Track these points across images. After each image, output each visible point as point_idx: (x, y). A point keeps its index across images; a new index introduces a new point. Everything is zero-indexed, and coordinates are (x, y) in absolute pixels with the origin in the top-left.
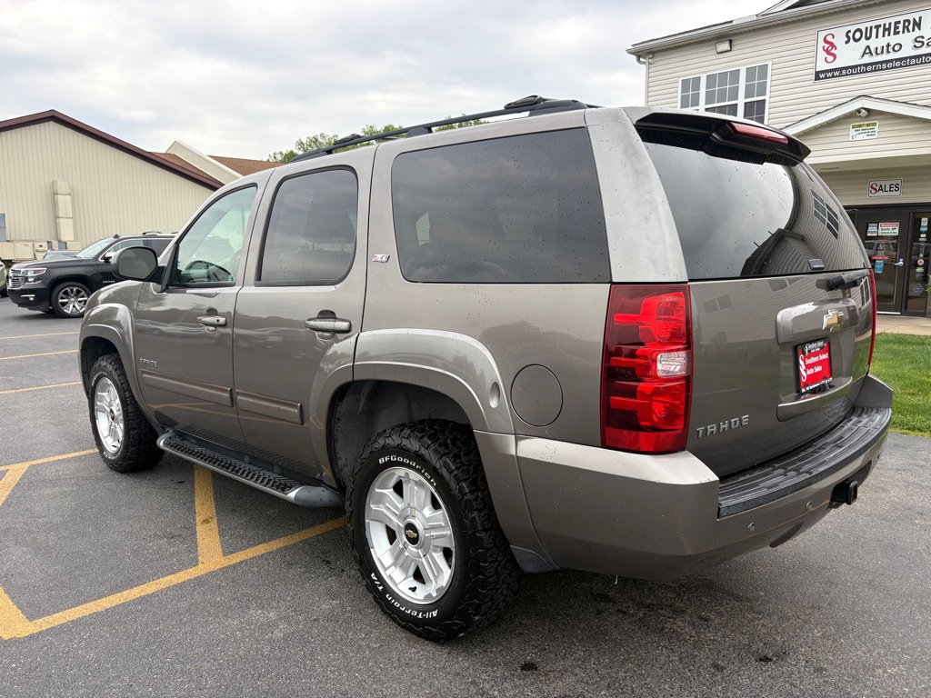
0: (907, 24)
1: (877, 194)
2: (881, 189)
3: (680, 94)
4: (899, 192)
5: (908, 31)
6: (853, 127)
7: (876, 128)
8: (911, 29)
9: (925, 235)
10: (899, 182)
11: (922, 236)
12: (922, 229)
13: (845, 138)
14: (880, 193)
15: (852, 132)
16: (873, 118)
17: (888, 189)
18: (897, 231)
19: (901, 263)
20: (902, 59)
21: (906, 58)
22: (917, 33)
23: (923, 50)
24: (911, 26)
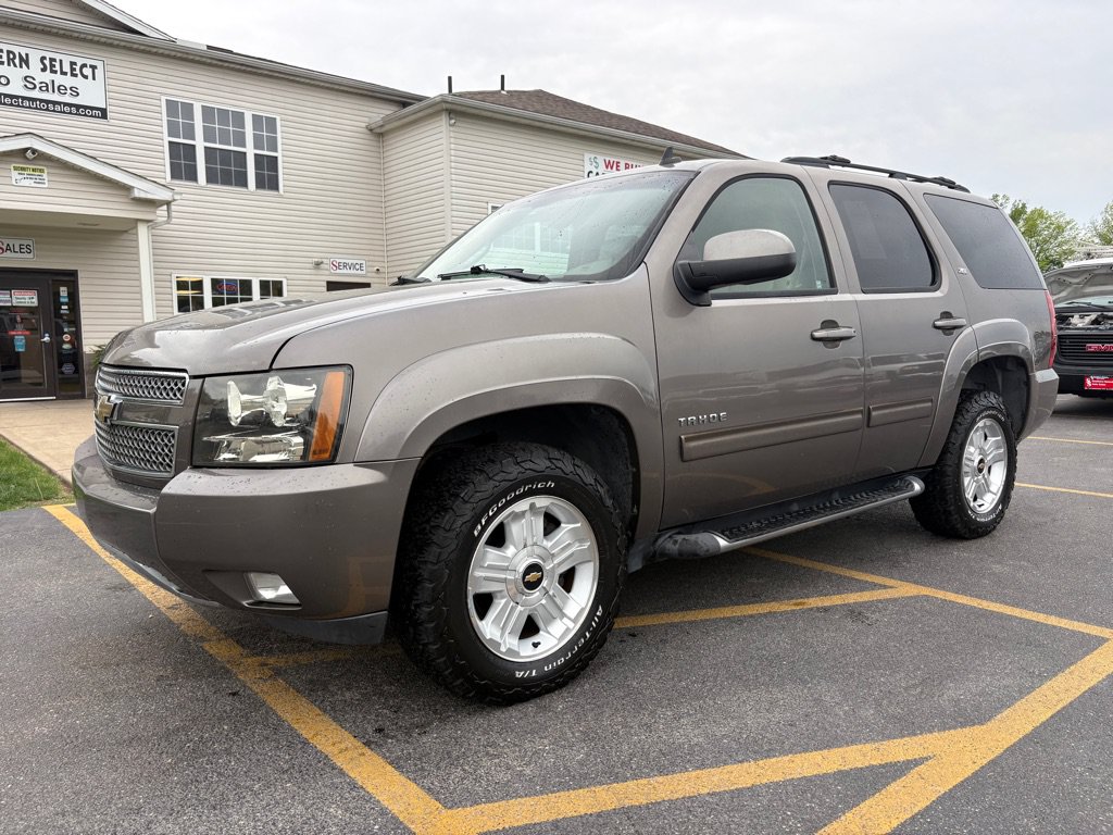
0: (11, 56)
1: (5, 255)
2: (8, 249)
4: (31, 256)
5: (15, 66)
6: (15, 169)
7: (45, 176)
8: (18, 64)
9: (66, 307)
10: (31, 244)
11: (63, 307)
12: (62, 300)
13: (7, 181)
14: (8, 254)
15: (15, 175)
16: (41, 163)
17: (17, 249)
18: (35, 300)
19: (47, 339)
20: (12, 97)
21: (17, 97)
22: (25, 71)
23: (36, 94)
24: (17, 61)
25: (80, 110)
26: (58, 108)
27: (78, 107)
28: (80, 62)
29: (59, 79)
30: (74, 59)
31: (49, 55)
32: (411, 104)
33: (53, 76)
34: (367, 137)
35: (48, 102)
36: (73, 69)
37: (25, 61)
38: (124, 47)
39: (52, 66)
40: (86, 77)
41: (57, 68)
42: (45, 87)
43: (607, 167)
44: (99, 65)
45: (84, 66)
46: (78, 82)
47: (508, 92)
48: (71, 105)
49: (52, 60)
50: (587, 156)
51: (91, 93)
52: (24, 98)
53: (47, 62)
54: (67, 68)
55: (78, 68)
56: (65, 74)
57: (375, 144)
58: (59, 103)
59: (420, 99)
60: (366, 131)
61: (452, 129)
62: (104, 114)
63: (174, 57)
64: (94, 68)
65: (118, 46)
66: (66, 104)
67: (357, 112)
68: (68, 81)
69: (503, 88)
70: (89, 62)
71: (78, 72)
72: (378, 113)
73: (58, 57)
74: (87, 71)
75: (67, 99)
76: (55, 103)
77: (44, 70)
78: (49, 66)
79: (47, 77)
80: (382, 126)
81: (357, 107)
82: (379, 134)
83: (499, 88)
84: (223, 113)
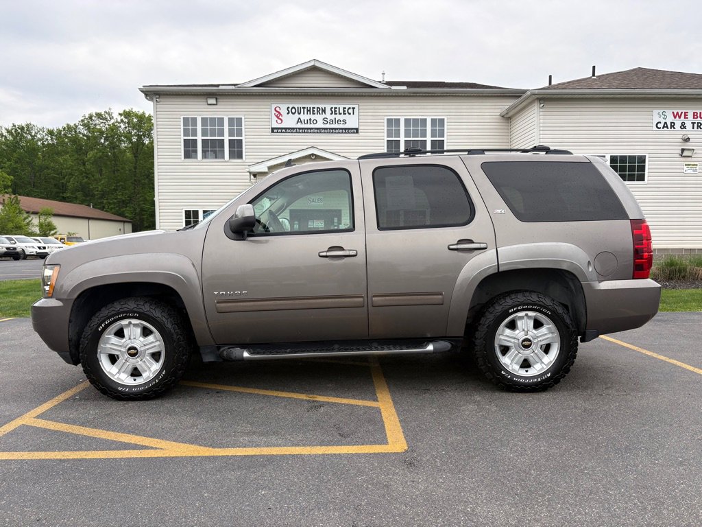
0: (319, 110)
1: (312, 203)
2: (313, 201)
3: (182, 127)
4: (322, 203)
5: (320, 114)
10: (323, 197)
18: (323, 225)
20: (317, 129)
21: (320, 129)
22: (324, 116)
23: (328, 126)
24: (321, 112)
25: (347, 131)
26: (337, 131)
27: (345, 129)
28: (347, 107)
29: (338, 117)
30: (344, 106)
31: (334, 106)
32: (521, 96)
33: (336, 116)
34: (502, 121)
35: (332, 129)
36: (344, 111)
37: (324, 111)
38: (368, 96)
39: (335, 111)
40: (350, 114)
41: (338, 112)
42: (332, 122)
43: (675, 117)
44: (356, 106)
45: (349, 108)
46: (346, 117)
47: (597, 77)
48: (342, 129)
49: (336, 108)
50: (656, 112)
51: (352, 122)
52: (322, 129)
53: (333, 110)
54: (341, 111)
55: (346, 110)
56: (341, 114)
57: (507, 124)
58: (337, 129)
59: (524, 92)
60: (501, 118)
61: (541, 110)
62: (357, 130)
63: (392, 96)
64: (353, 108)
65: (365, 96)
66: (340, 129)
67: (493, 107)
68: (341, 117)
69: (594, 75)
70: (351, 106)
71: (346, 112)
72: (506, 105)
73: (338, 106)
74: (351, 111)
75: (341, 126)
76: (335, 129)
77: (331, 114)
78: (334, 111)
79: (333, 116)
80: (507, 113)
81: (493, 104)
82: (508, 118)
83: (591, 75)
84: (416, 121)
